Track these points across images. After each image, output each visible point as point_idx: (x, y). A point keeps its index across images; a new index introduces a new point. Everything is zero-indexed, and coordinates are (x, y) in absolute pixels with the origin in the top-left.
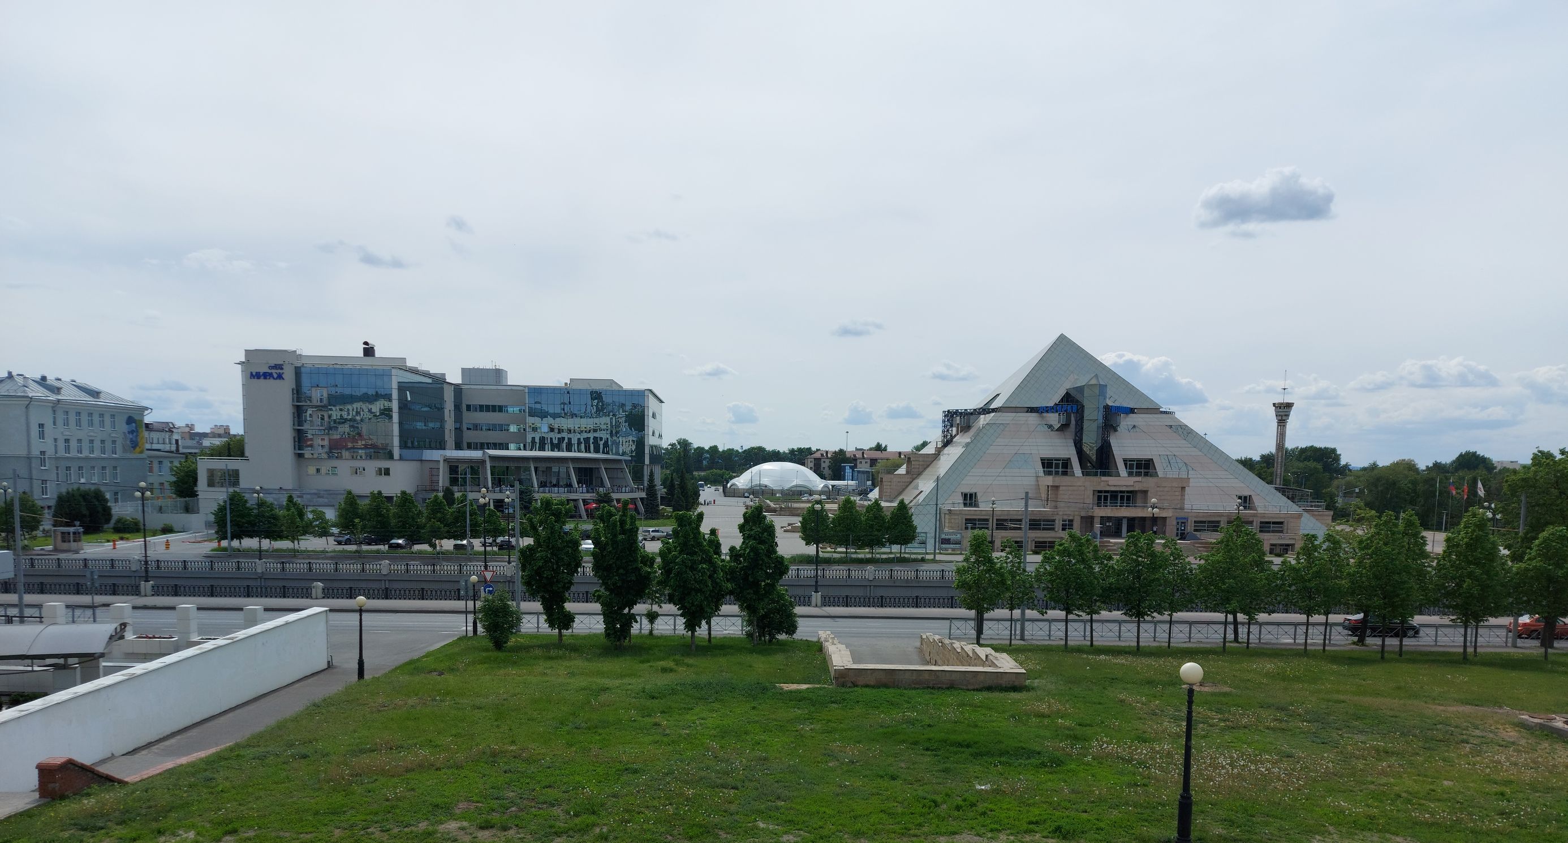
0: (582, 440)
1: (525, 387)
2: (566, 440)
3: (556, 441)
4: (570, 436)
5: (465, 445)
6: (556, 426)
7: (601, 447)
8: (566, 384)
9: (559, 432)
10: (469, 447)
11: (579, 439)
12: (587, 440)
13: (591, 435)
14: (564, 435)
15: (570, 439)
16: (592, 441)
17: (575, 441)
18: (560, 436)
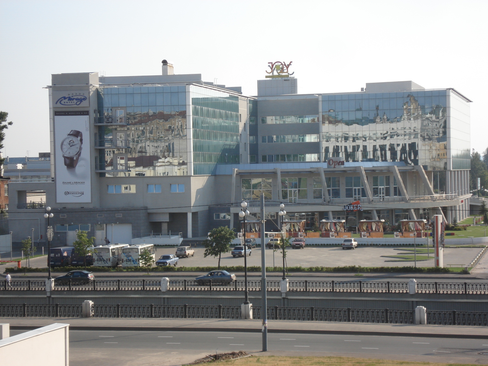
0: (378, 147)
1: (319, 95)
2: (361, 148)
3: (350, 150)
4: (365, 143)
5: (260, 158)
6: (351, 134)
7: (399, 154)
8: (362, 89)
9: (354, 141)
10: (264, 159)
11: (374, 147)
12: (383, 148)
13: (387, 143)
14: (359, 142)
15: (365, 147)
16: (388, 148)
17: (370, 149)
18: (354, 144)
